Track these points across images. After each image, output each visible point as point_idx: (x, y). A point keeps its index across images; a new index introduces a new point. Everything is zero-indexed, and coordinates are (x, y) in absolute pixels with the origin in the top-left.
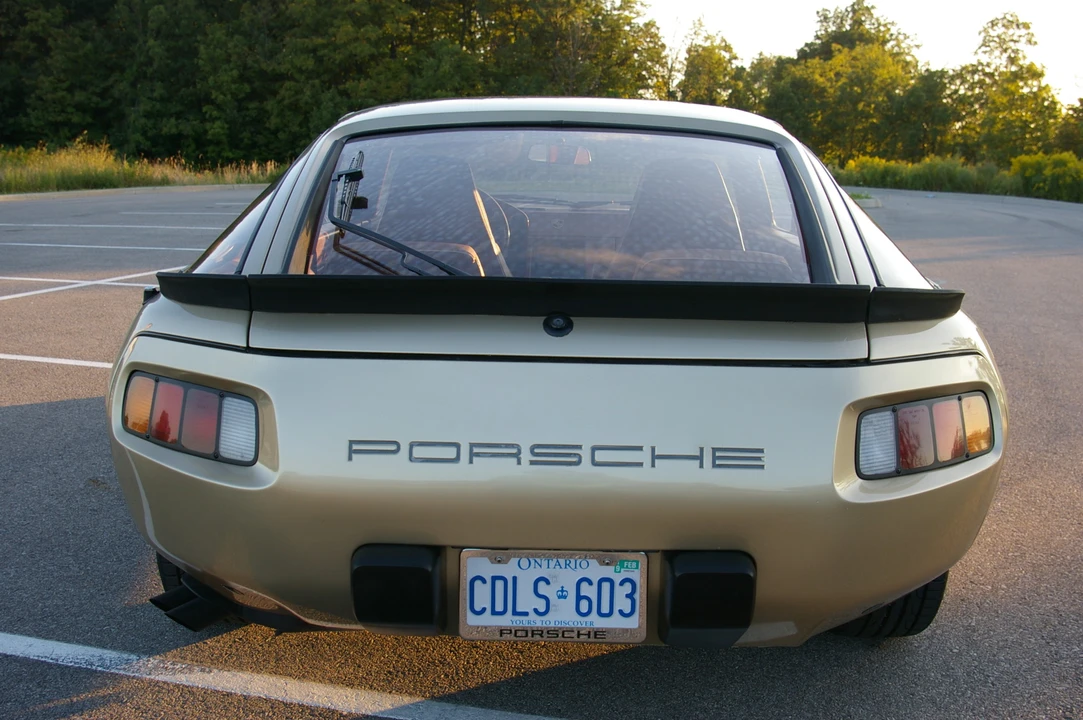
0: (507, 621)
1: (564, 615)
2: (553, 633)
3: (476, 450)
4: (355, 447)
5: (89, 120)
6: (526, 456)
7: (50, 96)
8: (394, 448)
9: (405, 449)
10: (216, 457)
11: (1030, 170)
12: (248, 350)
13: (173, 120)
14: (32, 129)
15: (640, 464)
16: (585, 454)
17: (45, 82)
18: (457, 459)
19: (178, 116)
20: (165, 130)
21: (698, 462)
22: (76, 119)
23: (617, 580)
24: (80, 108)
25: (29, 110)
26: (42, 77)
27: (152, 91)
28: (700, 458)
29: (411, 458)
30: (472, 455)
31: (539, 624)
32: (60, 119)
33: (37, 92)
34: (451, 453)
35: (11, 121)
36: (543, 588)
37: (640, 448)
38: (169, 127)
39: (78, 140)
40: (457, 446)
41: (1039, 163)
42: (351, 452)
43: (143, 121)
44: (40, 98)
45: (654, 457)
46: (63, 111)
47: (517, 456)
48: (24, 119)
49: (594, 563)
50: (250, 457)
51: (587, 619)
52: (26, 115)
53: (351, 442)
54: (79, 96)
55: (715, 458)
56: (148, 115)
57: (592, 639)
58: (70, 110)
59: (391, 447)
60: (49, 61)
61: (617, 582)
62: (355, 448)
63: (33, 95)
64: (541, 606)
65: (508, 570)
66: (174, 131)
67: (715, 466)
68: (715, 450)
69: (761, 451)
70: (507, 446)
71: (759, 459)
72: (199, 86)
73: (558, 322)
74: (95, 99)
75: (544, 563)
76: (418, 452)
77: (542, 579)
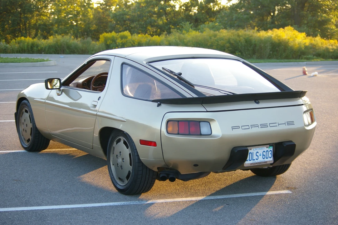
0: (252, 162)
1: (261, 159)
2: (259, 163)
3: (252, 126)
4: (233, 128)
6: (260, 126)
8: (239, 127)
9: (241, 127)
10: (201, 135)
11: (109, 41)
12: (207, 111)
15: (277, 126)
16: (268, 125)
23: (269, 150)
28: (285, 124)
30: (251, 127)
31: (257, 162)
34: (248, 127)
36: (258, 154)
41: (113, 37)
42: (232, 129)
45: (279, 124)
47: (258, 126)
49: (265, 148)
50: (210, 133)
53: (232, 127)
55: (287, 124)
57: (265, 163)
59: (238, 127)
61: (269, 151)
64: (257, 157)
68: (287, 122)
69: (293, 122)
70: (256, 125)
71: (293, 123)
75: (257, 149)
76: (243, 128)
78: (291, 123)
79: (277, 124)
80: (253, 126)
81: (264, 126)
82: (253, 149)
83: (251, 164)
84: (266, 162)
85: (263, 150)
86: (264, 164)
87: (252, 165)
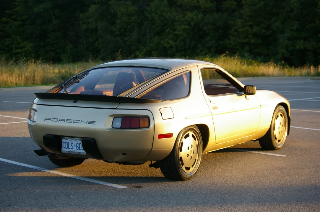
0: (67, 150)
1: (75, 150)
5: (260, 41)
6: (66, 121)
7: (241, 30)
13: (302, 42)
14: (231, 46)
16: (73, 121)
17: (239, 22)
18: (57, 121)
19: (305, 39)
20: (298, 47)
21: (86, 123)
22: (253, 41)
24: (255, 35)
25: (230, 37)
26: (238, 20)
27: (293, 26)
28: (87, 122)
29: (52, 121)
30: (59, 120)
32: (245, 41)
33: (235, 27)
34: (56, 120)
35: (221, 42)
36: (72, 145)
37: (80, 120)
38: (300, 45)
39: (223, 55)
40: (57, 119)
42: (45, 119)
43: (287, 42)
44: (236, 30)
45: (81, 122)
46: (247, 37)
48: (228, 42)
49: (78, 140)
51: (78, 150)
52: (229, 39)
53: (45, 118)
54: (256, 29)
55: (89, 122)
56: (289, 39)
58: (250, 36)
60: (242, 11)
62: (46, 119)
63: (233, 29)
65: (68, 141)
66: (302, 47)
67: (89, 124)
70: (64, 119)
72: (317, 23)
73: (75, 101)
74: (263, 31)
76: (53, 120)
77: (72, 143)
78: (93, 123)
79: (80, 122)
80: (61, 120)
81: (69, 121)
82: (68, 139)
83: (67, 151)
84: (80, 153)
85: (77, 142)
86: (78, 154)
87: (68, 153)
